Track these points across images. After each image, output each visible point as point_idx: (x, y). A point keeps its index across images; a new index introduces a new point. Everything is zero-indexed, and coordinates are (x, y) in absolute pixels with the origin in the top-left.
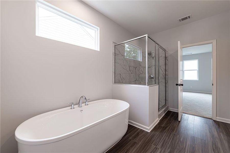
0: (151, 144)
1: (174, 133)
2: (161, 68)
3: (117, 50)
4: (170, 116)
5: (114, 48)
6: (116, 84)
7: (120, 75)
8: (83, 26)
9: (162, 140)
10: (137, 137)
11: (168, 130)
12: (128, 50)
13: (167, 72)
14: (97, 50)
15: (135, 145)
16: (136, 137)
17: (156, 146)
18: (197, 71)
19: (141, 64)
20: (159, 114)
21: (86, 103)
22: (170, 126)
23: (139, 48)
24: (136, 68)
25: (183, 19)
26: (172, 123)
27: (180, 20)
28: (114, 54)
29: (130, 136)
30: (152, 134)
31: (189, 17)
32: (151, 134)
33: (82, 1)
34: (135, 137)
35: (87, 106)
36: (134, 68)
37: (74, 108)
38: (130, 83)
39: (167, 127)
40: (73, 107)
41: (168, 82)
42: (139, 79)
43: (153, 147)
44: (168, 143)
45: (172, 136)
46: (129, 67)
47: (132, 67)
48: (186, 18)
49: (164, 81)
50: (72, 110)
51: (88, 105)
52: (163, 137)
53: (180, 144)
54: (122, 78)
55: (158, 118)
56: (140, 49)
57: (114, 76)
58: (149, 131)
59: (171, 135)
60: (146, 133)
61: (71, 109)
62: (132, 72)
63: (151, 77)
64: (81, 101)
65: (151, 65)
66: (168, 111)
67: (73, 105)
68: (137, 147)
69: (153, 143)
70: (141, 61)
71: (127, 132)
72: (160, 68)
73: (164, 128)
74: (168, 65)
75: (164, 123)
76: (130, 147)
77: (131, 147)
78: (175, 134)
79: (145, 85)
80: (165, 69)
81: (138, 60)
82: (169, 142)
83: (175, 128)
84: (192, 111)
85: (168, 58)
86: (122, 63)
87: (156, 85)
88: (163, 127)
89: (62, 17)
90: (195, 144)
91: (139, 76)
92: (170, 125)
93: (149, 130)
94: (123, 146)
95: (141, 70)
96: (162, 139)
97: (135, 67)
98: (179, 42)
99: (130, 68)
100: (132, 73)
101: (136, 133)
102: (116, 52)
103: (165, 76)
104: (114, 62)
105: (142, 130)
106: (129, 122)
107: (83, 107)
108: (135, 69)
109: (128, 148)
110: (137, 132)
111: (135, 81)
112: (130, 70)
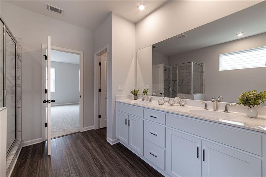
4: (30, 156)
18: (53, 81)
25: (53, 9)
26: (38, 167)
31: (61, 12)
48: (56, 10)
66: (23, 148)
84: (58, 131)
85: (22, 57)
90: (81, 174)
98: (49, 38)
103: (14, 88)
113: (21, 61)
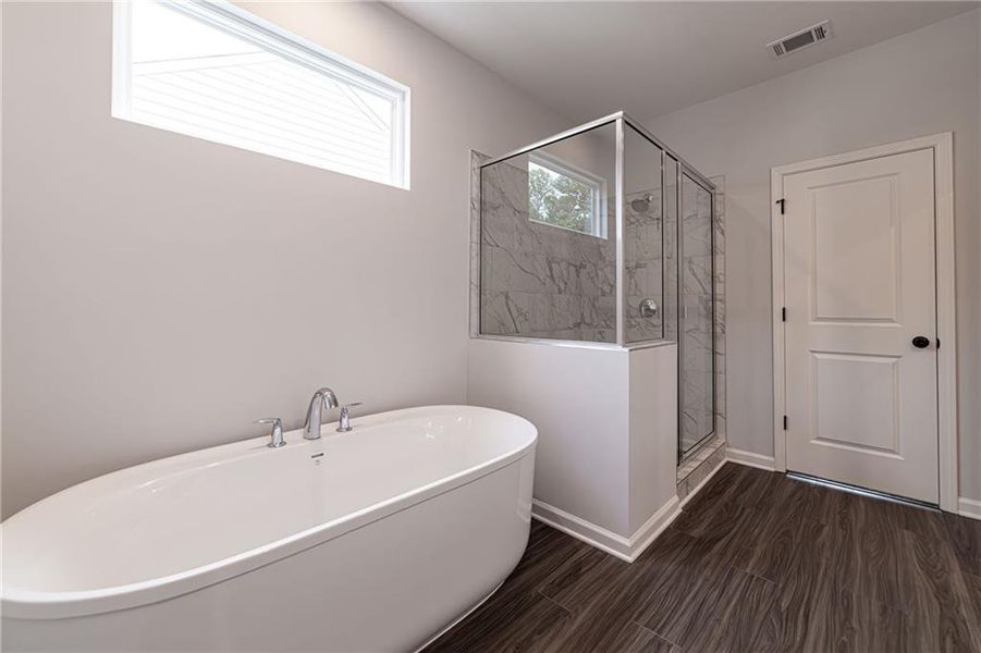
0: (636, 620)
1: (748, 571)
2: (694, 267)
3: (494, 186)
4: (735, 487)
5: (476, 179)
6: (487, 336)
7: (507, 297)
8: (354, 88)
9: (690, 603)
10: (572, 586)
11: (722, 554)
12: (559, 194)
13: (719, 289)
14: (398, 184)
15: (558, 624)
16: (565, 583)
17: (660, 632)
19: (602, 249)
20: (682, 476)
21: (341, 421)
22: (730, 535)
23: (596, 180)
24: (579, 268)
25: (791, 44)
26: (740, 522)
27: (777, 49)
28: (477, 206)
29: (540, 580)
30: (641, 573)
31: (821, 32)
32: (636, 573)
33: (384, 4)
34: (560, 585)
35: (345, 434)
36: (572, 269)
37: (283, 443)
38: (553, 333)
39: (719, 540)
40: (277, 440)
41: (724, 332)
42: (594, 316)
43: (644, 634)
44: (718, 621)
45: (739, 585)
46: (549, 263)
47: (563, 265)
48: (806, 38)
49: (704, 324)
50: (273, 450)
51: (348, 429)
52: (695, 589)
53: (777, 627)
54: (515, 314)
55: (676, 498)
56: (601, 183)
57: (475, 304)
58: (630, 559)
59: (735, 581)
60: (615, 564)
61: (269, 446)
62: (562, 286)
63: (648, 309)
64: (316, 412)
65: (646, 253)
66: (728, 462)
67: (278, 430)
68: (567, 636)
69: (642, 619)
70: (606, 238)
71: (522, 561)
72: (691, 269)
73: (704, 545)
74: (724, 253)
75: (702, 521)
76: (533, 632)
77: (539, 633)
78: (753, 576)
79: (614, 341)
80: (710, 273)
81: (591, 234)
82: (722, 615)
83: (756, 545)
85: (724, 223)
86: (517, 244)
87: (664, 342)
88: (700, 540)
89: (279, 58)
91: (594, 306)
92: (733, 532)
93: (629, 551)
94: (502, 625)
95: (606, 276)
96: (688, 599)
97: (578, 264)
99: (551, 270)
100: (559, 289)
101: (568, 564)
102: (489, 198)
103: (710, 304)
104: (476, 238)
105: (596, 549)
106: (535, 508)
107: (324, 439)
108: (578, 272)
109: (522, 638)
110: (575, 557)
111: (578, 325)
112: (552, 277)
113: (723, 233)
